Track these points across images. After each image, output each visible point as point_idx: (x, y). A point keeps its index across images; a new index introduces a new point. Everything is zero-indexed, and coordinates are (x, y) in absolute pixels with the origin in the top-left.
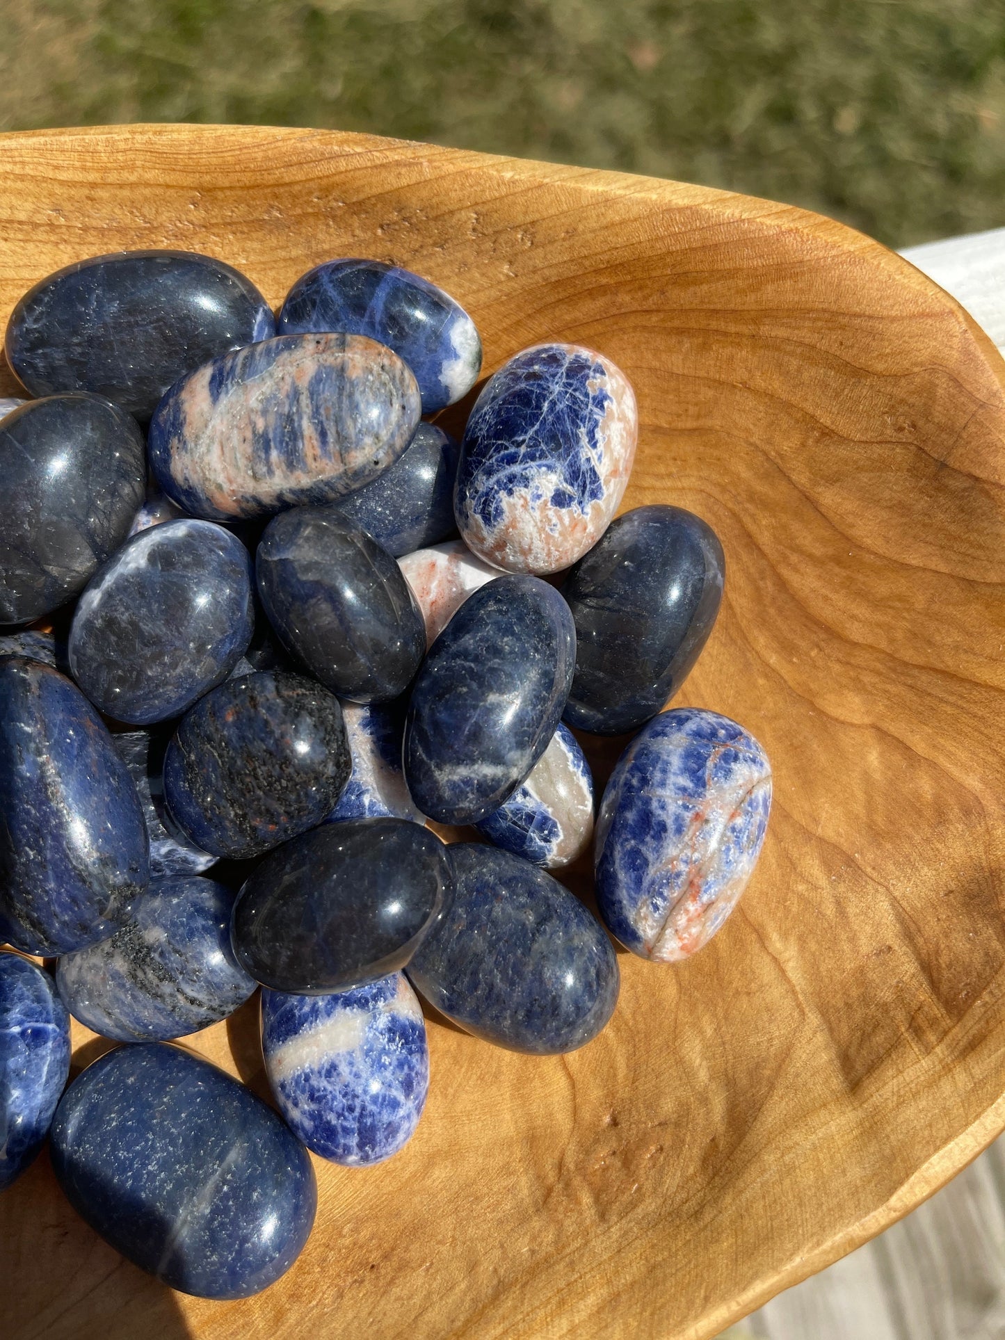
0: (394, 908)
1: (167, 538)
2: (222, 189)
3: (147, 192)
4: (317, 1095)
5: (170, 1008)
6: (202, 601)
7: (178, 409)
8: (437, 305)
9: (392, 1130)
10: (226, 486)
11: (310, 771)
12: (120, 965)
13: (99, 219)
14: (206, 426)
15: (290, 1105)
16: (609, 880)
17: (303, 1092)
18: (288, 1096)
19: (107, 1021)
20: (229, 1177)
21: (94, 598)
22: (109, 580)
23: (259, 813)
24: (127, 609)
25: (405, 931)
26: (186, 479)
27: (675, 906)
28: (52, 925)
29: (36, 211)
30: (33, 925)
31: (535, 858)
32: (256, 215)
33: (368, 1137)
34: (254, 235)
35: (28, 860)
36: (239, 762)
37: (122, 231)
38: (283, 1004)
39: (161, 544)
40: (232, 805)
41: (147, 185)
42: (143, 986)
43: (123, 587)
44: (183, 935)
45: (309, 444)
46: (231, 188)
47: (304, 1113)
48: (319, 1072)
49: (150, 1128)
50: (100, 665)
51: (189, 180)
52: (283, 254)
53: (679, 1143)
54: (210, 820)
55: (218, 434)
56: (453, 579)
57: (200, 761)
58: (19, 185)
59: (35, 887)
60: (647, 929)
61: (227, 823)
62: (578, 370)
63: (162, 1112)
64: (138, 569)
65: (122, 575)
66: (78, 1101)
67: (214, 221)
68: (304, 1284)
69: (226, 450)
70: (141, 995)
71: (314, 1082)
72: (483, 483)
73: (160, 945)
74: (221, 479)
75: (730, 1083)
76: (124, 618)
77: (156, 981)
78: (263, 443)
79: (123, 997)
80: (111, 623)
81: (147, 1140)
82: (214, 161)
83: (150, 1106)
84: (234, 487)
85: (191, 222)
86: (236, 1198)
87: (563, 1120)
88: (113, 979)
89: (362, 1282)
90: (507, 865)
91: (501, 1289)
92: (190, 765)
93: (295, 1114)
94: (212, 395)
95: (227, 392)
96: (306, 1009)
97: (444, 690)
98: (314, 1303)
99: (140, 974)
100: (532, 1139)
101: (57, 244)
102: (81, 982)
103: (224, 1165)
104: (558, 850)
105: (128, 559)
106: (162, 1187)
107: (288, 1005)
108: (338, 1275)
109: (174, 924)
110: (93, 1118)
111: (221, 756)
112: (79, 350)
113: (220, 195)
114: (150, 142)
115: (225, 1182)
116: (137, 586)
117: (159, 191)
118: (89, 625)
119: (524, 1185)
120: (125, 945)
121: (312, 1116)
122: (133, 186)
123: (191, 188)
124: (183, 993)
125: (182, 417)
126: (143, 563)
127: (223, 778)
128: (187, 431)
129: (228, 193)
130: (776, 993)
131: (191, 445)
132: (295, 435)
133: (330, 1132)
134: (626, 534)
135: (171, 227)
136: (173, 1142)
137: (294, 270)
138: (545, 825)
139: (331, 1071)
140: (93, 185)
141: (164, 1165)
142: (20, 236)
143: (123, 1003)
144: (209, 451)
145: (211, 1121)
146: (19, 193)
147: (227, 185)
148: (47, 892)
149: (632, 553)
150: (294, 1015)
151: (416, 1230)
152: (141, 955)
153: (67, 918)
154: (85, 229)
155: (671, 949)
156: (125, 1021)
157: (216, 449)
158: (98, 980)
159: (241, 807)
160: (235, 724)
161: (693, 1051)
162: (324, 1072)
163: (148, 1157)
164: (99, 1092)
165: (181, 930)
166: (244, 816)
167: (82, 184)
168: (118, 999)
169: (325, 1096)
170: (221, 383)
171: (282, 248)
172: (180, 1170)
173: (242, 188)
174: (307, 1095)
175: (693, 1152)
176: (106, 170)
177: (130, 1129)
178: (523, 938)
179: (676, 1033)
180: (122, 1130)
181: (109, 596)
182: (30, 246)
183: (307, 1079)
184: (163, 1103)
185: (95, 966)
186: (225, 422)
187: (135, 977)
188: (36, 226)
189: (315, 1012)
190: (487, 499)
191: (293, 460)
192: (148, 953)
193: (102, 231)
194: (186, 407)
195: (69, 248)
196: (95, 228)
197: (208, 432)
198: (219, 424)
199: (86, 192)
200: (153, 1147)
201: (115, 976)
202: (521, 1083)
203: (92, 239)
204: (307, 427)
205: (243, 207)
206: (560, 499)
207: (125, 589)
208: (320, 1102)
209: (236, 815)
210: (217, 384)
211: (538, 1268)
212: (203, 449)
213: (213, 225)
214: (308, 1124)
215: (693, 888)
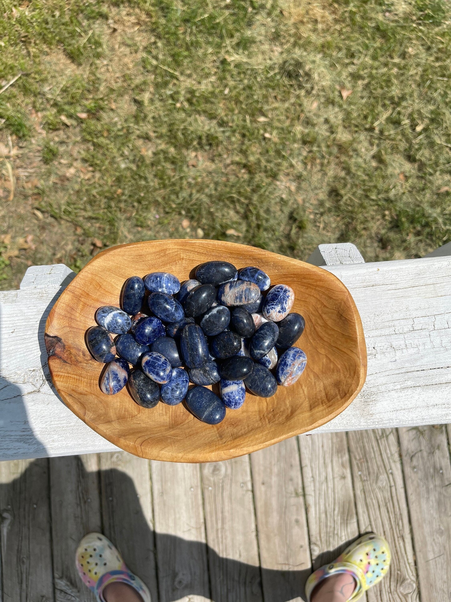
0: (245, 370)
1: (220, 309)
2: (234, 252)
5: (208, 380)
6: (223, 319)
7: (224, 289)
8: (265, 277)
9: (239, 403)
10: (230, 303)
11: (236, 347)
12: (202, 372)
13: (213, 254)
14: (228, 293)
16: (278, 372)
18: (224, 396)
19: (198, 380)
21: (207, 316)
22: (210, 314)
23: (228, 353)
25: (246, 374)
26: (223, 300)
27: (287, 377)
28: (196, 364)
30: (193, 363)
31: (267, 367)
33: (236, 404)
34: (237, 259)
36: (226, 344)
37: (216, 256)
39: (218, 309)
40: (224, 351)
41: (222, 251)
42: (205, 376)
43: (212, 315)
44: (212, 369)
45: (243, 299)
47: (227, 398)
48: (230, 393)
49: (203, 397)
50: (207, 327)
51: (229, 251)
53: (282, 415)
54: (220, 352)
56: (260, 320)
57: (219, 343)
60: (283, 380)
61: (222, 353)
62: (285, 291)
64: (215, 313)
65: (212, 313)
66: (191, 392)
67: (231, 257)
69: (231, 298)
72: (268, 307)
73: (208, 370)
74: (229, 301)
75: (292, 407)
76: (212, 320)
78: (237, 298)
79: (201, 377)
80: (209, 320)
82: (233, 249)
85: (227, 256)
86: (216, 409)
87: (265, 409)
89: (231, 426)
90: (263, 367)
91: (252, 429)
93: (225, 399)
94: (230, 289)
95: (232, 289)
97: (257, 338)
98: (224, 428)
99: (205, 374)
100: (259, 411)
101: (205, 256)
102: (195, 374)
103: (214, 404)
104: (271, 366)
105: (213, 311)
106: (205, 405)
107: (226, 382)
108: (227, 425)
109: (210, 367)
110: (194, 395)
111: (223, 343)
113: (233, 254)
115: (214, 406)
116: (214, 316)
118: (206, 320)
119: (258, 418)
120: (202, 369)
122: (220, 251)
124: (211, 378)
125: (224, 291)
127: (223, 346)
128: (225, 293)
130: (302, 395)
131: (225, 296)
132: (242, 298)
133: (230, 402)
134: (289, 317)
135: (224, 256)
136: (207, 399)
138: (269, 362)
139: (232, 393)
140: (214, 250)
142: (200, 255)
144: (228, 297)
145: (212, 398)
148: (196, 359)
149: (290, 321)
150: (227, 384)
151: (240, 421)
152: (205, 371)
153: (198, 363)
154: (210, 255)
155: (286, 384)
156: (201, 381)
158: (198, 374)
159: (226, 351)
160: (226, 338)
161: (287, 402)
163: (203, 401)
164: (194, 392)
166: (226, 353)
169: (230, 396)
171: (241, 261)
172: (208, 404)
174: (228, 396)
175: (285, 416)
176: (216, 248)
178: (264, 378)
179: (285, 399)
180: (199, 397)
181: (210, 316)
183: (228, 394)
185: (197, 372)
188: (203, 253)
189: (230, 384)
190: (268, 310)
191: (240, 301)
197: (228, 295)
198: (230, 294)
199: (212, 250)
201: (200, 374)
202: (259, 403)
204: (243, 297)
205: (236, 256)
206: (279, 312)
210: (231, 287)
211: (258, 428)
214: (227, 401)
215: (291, 375)
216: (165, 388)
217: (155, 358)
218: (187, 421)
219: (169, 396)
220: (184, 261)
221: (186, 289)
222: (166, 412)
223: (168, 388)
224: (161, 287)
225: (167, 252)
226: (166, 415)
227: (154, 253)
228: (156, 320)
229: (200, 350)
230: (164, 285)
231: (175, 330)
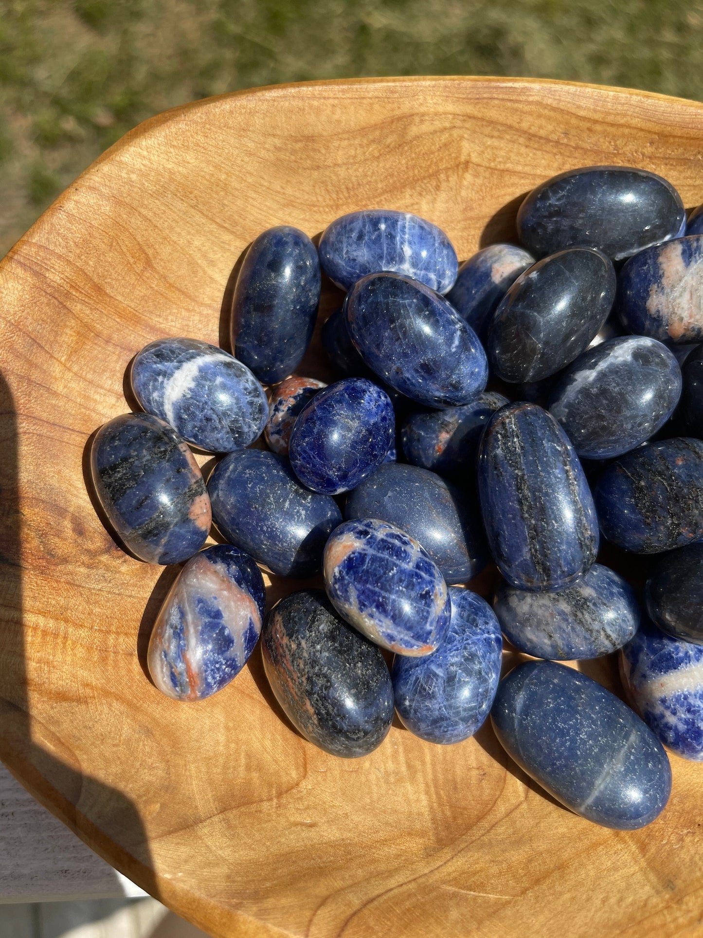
1: (641, 345)
2: (675, 137)
3: (626, 131)
4: (693, 709)
5: (593, 639)
7: (657, 266)
10: (686, 320)
12: (565, 607)
13: (588, 142)
14: (680, 280)
15: (668, 713)
17: (682, 705)
18: (668, 708)
19: (547, 641)
20: (633, 750)
21: (587, 376)
22: (602, 365)
23: (690, 524)
24: (618, 385)
26: (658, 311)
28: (556, 572)
29: (553, 132)
30: (544, 570)
32: (686, 156)
34: (678, 168)
35: (553, 528)
36: (685, 490)
37: (597, 153)
38: (661, 650)
39: (638, 349)
40: (672, 517)
41: (629, 126)
42: (581, 622)
43: (614, 370)
44: (606, 595)
46: (681, 137)
47: (680, 719)
48: (695, 695)
49: (577, 712)
50: (591, 417)
51: (657, 128)
52: (690, 182)
54: (649, 524)
55: (689, 286)
57: (649, 487)
58: (552, 114)
59: (554, 546)
61: (662, 528)
63: (583, 703)
64: (625, 361)
65: (612, 364)
66: (519, 689)
67: (658, 155)
68: (655, 829)
69: (694, 297)
70: (578, 628)
71: (691, 700)
73: (593, 598)
74: (685, 314)
76: (616, 390)
77: (590, 620)
79: (565, 627)
80: (604, 392)
81: (577, 719)
82: (677, 119)
83: (574, 699)
84: (691, 321)
85: (643, 155)
86: (640, 765)
88: (559, 615)
89: (694, 833)
92: (640, 489)
93: (672, 720)
94: (685, 261)
95: (696, 262)
96: (681, 654)
98: (664, 842)
99: (579, 614)
101: (555, 154)
102: (532, 614)
103: (629, 742)
105: (616, 354)
106: (591, 749)
107: (666, 651)
108: (676, 827)
109: (600, 587)
110: (533, 701)
111: (670, 485)
112: (581, 222)
113: (671, 140)
114: (640, 101)
115: (631, 753)
116: (624, 372)
117: (634, 132)
118: (585, 391)
120: (567, 595)
121: (686, 722)
122: (622, 126)
123: (655, 133)
124: (605, 631)
125: (661, 272)
126: (629, 358)
127: (669, 499)
128: (664, 281)
129: (677, 140)
131: (667, 290)
133: (697, 734)
135: (629, 155)
136: (594, 722)
137: (692, 192)
140: (596, 122)
141: (590, 736)
142: (536, 146)
143: (564, 631)
144: (681, 296)
145: (615, 714)
146: (549, 118)
147: (679, 135)
148: (560, 551)
150: (672, 657)
152: (580, 603)
153: (566, 569)
154: (576, 148)
156: (560, 643)
157: (686, 296)
158: (547, 614)
159: (679, 518)
160: (684, 466)
162: (698, 695)
163: (579, 729)
164: (536, 685)
165: (605, 592)
166: (678, 525)
167: (589, 120)
168: (560, 628)
169: (699, 711)
170: (690, 256)
171: (691, 178)
172: (602, 741)
173: (687, 138)
174: (685, 708)
176: (608, 113)
177: (562, 711)
180: (558, 710)
181: (602, 376)
182: (539, 153)
183: (686, 698)
184: (582, 698)
185: (544, 605)
186: (695, 279)
187: (576, 616)
188: (548, 140)
189: (687, 657)
192: (585, 603)
193: (585, 151)
194: (664, 266)
195: (561, 157)
196: (582, 149)
197: (682, 284)
198: (690, 280)
199: (588, 125)
200: (582, 724)
201: (562, 613)
203: (577, 155)
205: (681, 150)
207: (617, 372)
208: (694, 714)
209: (673, 523)
210: (688, 257)
212: (676, 294)
213: (656, 157)
214: (682, 727)
216: (419, 672)
217: (384, 545)
218: (502, 808)
219: (436, 706)
220: (469, 177)
221: (487, 274)
222: (409, 767)
223: (430, 676)
224: (395, 257)
225: (414, 130)
226: (413, 779)
227: (363, 131)
228: (373, 390)
229: (568, 515)
230: (408, 251)
231: (445, 437)
